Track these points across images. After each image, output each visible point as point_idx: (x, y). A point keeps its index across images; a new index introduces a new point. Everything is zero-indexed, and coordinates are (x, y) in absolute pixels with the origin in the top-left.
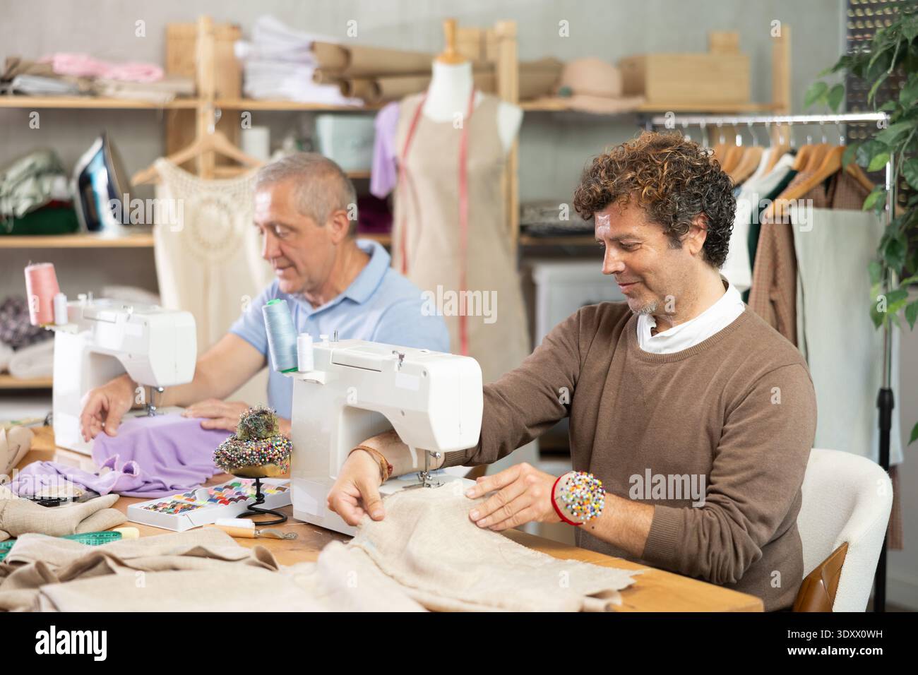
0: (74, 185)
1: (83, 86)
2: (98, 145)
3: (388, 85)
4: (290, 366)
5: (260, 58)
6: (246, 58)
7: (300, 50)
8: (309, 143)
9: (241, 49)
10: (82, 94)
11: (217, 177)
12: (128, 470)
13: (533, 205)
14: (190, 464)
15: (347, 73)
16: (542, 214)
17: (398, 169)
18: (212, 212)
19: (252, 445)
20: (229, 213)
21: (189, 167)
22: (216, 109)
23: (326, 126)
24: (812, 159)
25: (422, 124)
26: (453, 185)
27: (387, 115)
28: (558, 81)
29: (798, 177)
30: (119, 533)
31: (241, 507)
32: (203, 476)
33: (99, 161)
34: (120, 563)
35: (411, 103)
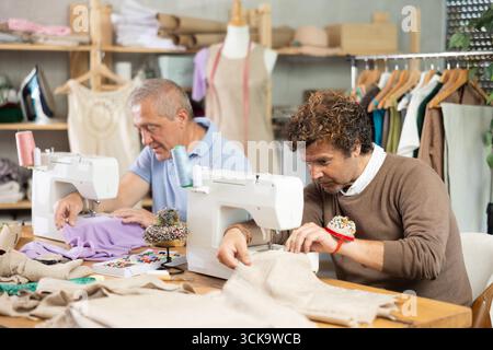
0: (20, 94)
1: (26, 38)
2: (34, 71)
3: (201, 39)
4: (188, 184)
5: (126, 23)
6: (118, 23)
7: (149, 18)
8: (153, 73)
9: (114, 18)
10: (25, 42)
11: (103, 90)
12: (87, 246)
13: (279, 108)
14: (117, 243)
15: (177, 31)
16: (284, 112)
17: (207, 85)
18: (101, 110)
19: (166, 229)
20: (110, 110)
21: (87, 84)
22: (102, 51)
23: (164, 62)
24: (451, 77)
25: (222, 60)
26: (240, 94)
27: (201, 56)
28: (292, 38)
29: (444, 87)
30: (94, 279)
31: (157, 264)
32: (127, 250)
33: (35, 81)
34: (110, 291)
35: (214, 48)
